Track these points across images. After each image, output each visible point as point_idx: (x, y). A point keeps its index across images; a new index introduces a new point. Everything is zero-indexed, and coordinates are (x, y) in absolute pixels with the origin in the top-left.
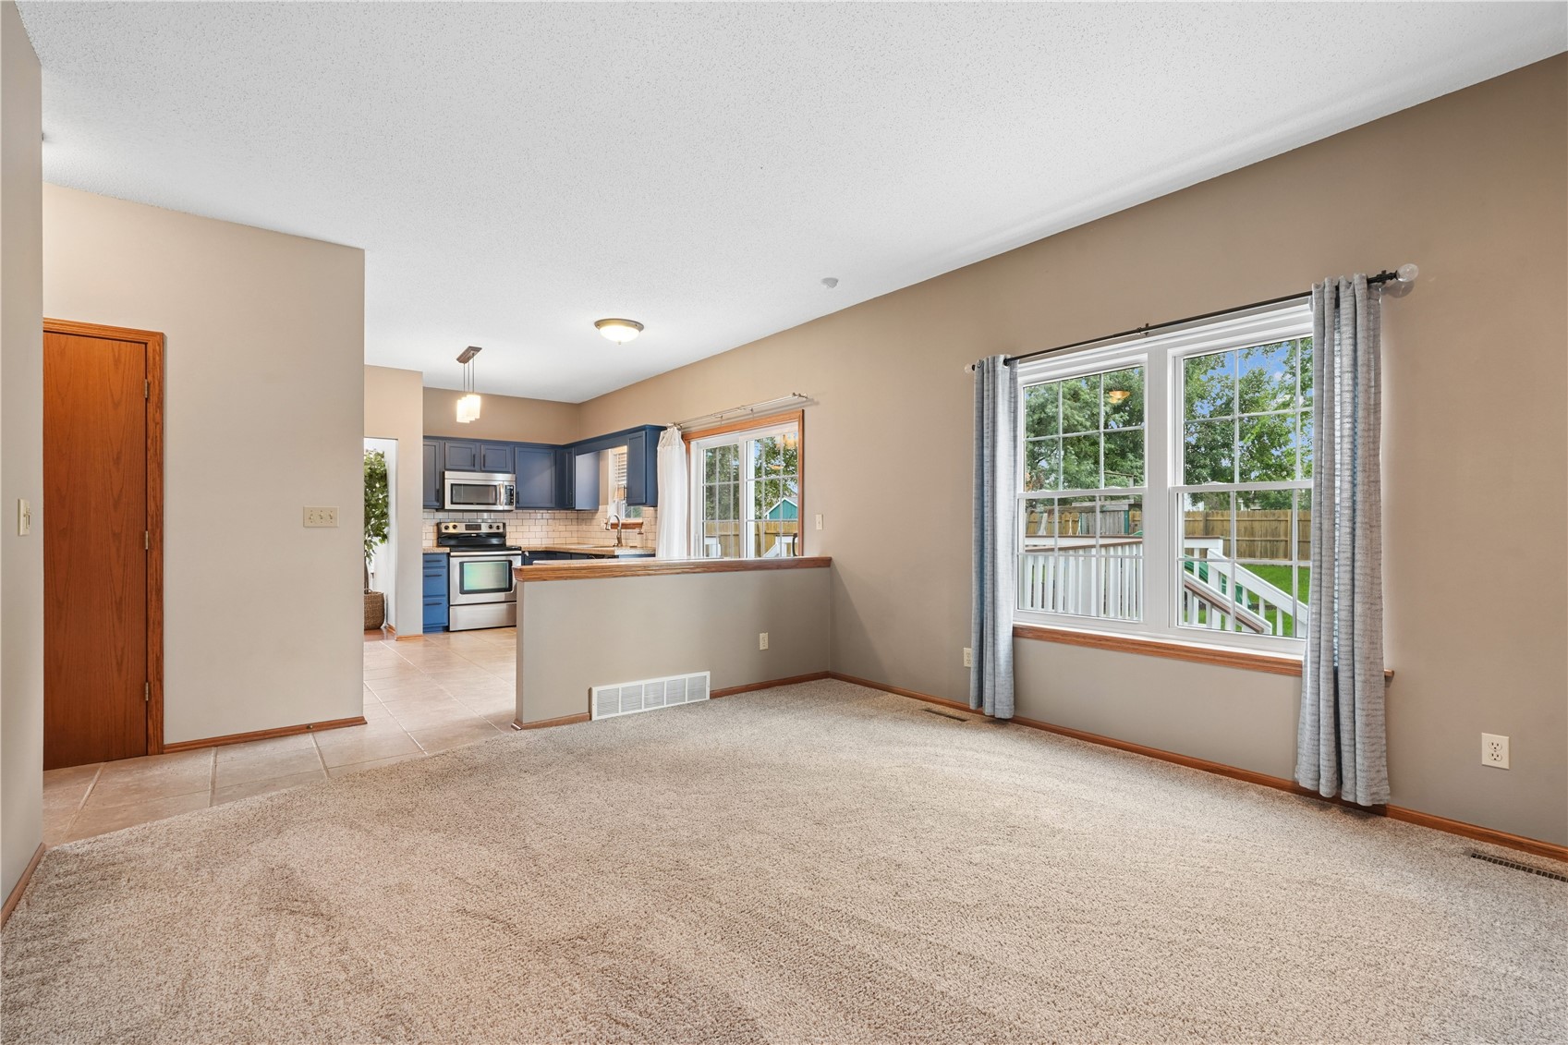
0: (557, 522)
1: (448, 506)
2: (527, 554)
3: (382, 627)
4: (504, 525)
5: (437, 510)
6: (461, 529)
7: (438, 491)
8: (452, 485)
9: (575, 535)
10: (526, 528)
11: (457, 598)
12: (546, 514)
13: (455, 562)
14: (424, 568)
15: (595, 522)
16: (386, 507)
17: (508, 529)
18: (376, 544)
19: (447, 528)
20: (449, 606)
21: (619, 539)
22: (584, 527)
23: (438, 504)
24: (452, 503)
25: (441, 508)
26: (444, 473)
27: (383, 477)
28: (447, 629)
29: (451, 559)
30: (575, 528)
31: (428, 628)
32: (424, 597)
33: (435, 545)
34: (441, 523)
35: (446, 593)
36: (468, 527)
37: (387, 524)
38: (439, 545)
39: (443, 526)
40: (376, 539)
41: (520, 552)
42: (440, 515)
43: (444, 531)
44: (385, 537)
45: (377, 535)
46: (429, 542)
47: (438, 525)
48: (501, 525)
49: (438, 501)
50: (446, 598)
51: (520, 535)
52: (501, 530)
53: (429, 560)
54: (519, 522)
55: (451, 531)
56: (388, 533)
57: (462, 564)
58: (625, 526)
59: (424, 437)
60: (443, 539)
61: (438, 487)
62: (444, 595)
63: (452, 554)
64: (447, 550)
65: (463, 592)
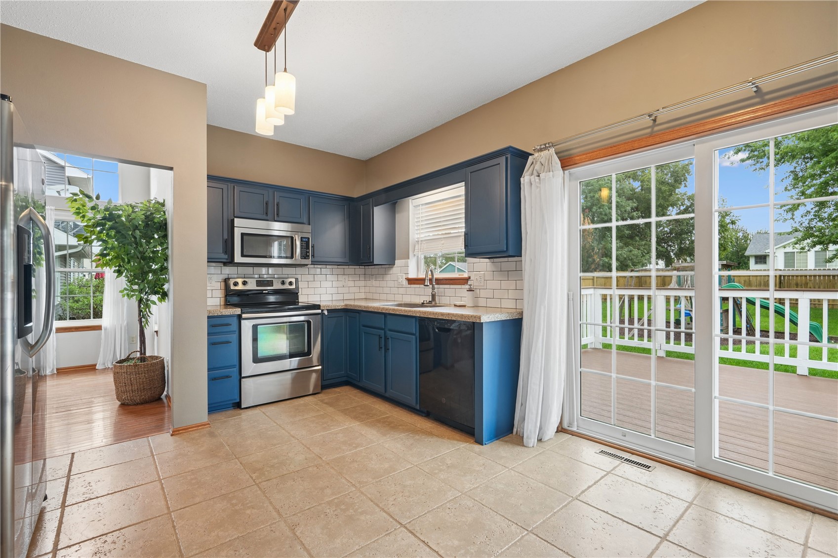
0: (346, 277)
1: (238, 258)
2: (326, 313)
3: (163, 396)
4: (297, 280)
5: (225, 264)
6: (252, 286)
7: (226, 241)
8: (243, 235)
9: (362, 290)
10: (317, 284)
11: (249, 367)
12: (337, 270)
13: (247, 326)
14: (209, 334)
15: (388, 277)
16: (166, 260)
17: (301, 285)
18: (154, 303)
19: (236, 284)
20: (241, 378)
21: (433, 296)
22: (374, 283)
23: (226, 257)
24: (243, 255)
25: (230, 262)
26: (233, 221)
27: (163, 227)
28: (238, 405)
29: (243, 322)
30: (362, 283)
31: (214, 408)
32: (209, 370)
33: (222, 303)
34: (229, 279)
35: (236, 362)
36: (259, 283)
37: (166, 281)
38: (228, 304)
39: (232, 282)
40: (154, 298)
41: (320, 311)
42: (228, 271)
43: (232, 287)
44: (164, 295)
45: (156, 293)
46: (214, 300)
47: (226, 281)
48: (293, 280)
49: (226, 252)
50: (236, 370)
51: (311, 291)
52: (294, 287)
53: (215, 324)
54: (310, 278)
55: (240, 287)
56: (168, 290)
57: (255, 327)
58: (439, 281)
59: (210, 178)
60: (233, 297)
61: (226, 237)
62: (234, 366)
63: (244, 316)
64: (238, 311)
65: (257, 360)
